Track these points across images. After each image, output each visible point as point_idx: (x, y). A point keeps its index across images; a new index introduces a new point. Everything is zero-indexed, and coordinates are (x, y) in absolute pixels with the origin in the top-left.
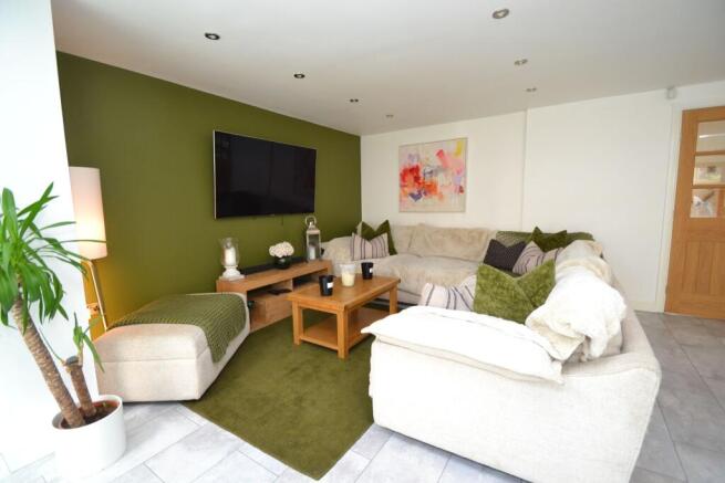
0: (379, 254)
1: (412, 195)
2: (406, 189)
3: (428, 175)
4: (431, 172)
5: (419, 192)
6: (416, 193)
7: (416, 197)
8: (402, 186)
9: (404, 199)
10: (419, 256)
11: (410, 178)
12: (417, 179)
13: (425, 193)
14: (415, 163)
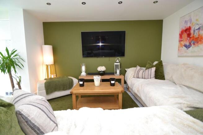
0: (146, 76)
1: (185, 46)
2: (182, 42)
3: (196, 31)
4: (199, 29)
5: (190, 43)
6: (188, 44)
7: (187, 47)
8: (180, 41)
9: (180, 48)
10: (176, 84)
11: (185, 35)
12: (189, 35)
13: (194, 44)
14: (188, 25)
